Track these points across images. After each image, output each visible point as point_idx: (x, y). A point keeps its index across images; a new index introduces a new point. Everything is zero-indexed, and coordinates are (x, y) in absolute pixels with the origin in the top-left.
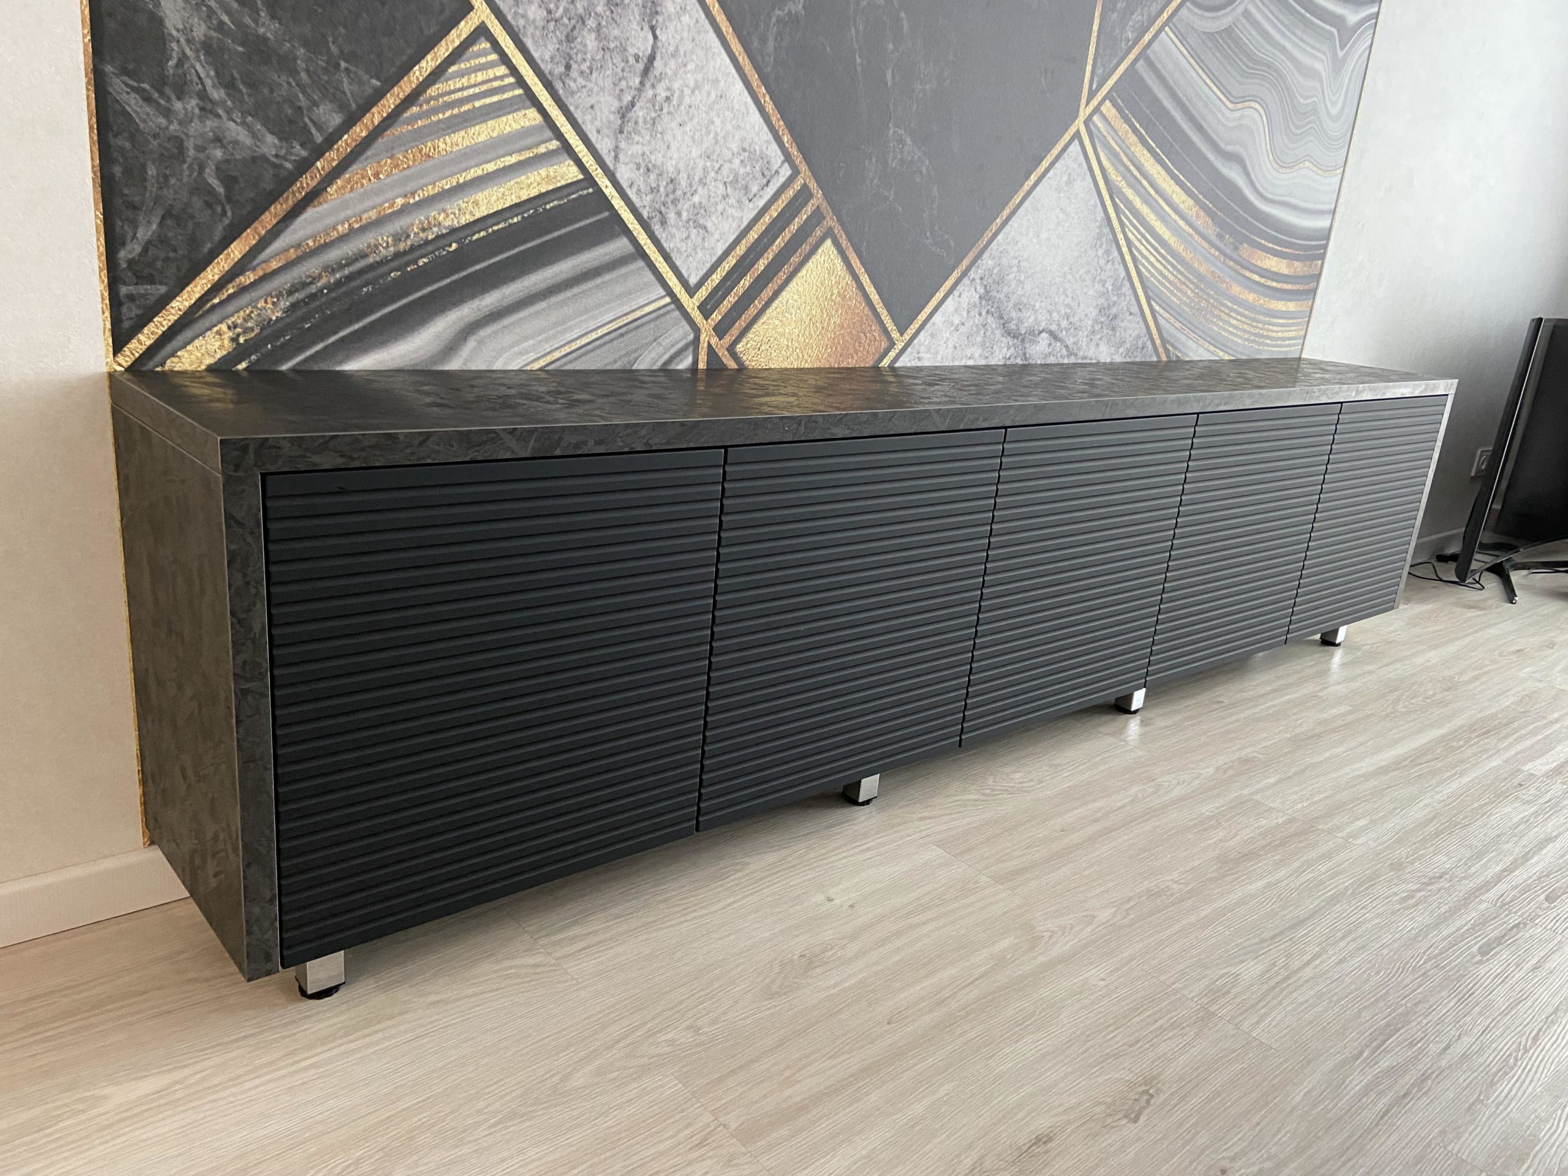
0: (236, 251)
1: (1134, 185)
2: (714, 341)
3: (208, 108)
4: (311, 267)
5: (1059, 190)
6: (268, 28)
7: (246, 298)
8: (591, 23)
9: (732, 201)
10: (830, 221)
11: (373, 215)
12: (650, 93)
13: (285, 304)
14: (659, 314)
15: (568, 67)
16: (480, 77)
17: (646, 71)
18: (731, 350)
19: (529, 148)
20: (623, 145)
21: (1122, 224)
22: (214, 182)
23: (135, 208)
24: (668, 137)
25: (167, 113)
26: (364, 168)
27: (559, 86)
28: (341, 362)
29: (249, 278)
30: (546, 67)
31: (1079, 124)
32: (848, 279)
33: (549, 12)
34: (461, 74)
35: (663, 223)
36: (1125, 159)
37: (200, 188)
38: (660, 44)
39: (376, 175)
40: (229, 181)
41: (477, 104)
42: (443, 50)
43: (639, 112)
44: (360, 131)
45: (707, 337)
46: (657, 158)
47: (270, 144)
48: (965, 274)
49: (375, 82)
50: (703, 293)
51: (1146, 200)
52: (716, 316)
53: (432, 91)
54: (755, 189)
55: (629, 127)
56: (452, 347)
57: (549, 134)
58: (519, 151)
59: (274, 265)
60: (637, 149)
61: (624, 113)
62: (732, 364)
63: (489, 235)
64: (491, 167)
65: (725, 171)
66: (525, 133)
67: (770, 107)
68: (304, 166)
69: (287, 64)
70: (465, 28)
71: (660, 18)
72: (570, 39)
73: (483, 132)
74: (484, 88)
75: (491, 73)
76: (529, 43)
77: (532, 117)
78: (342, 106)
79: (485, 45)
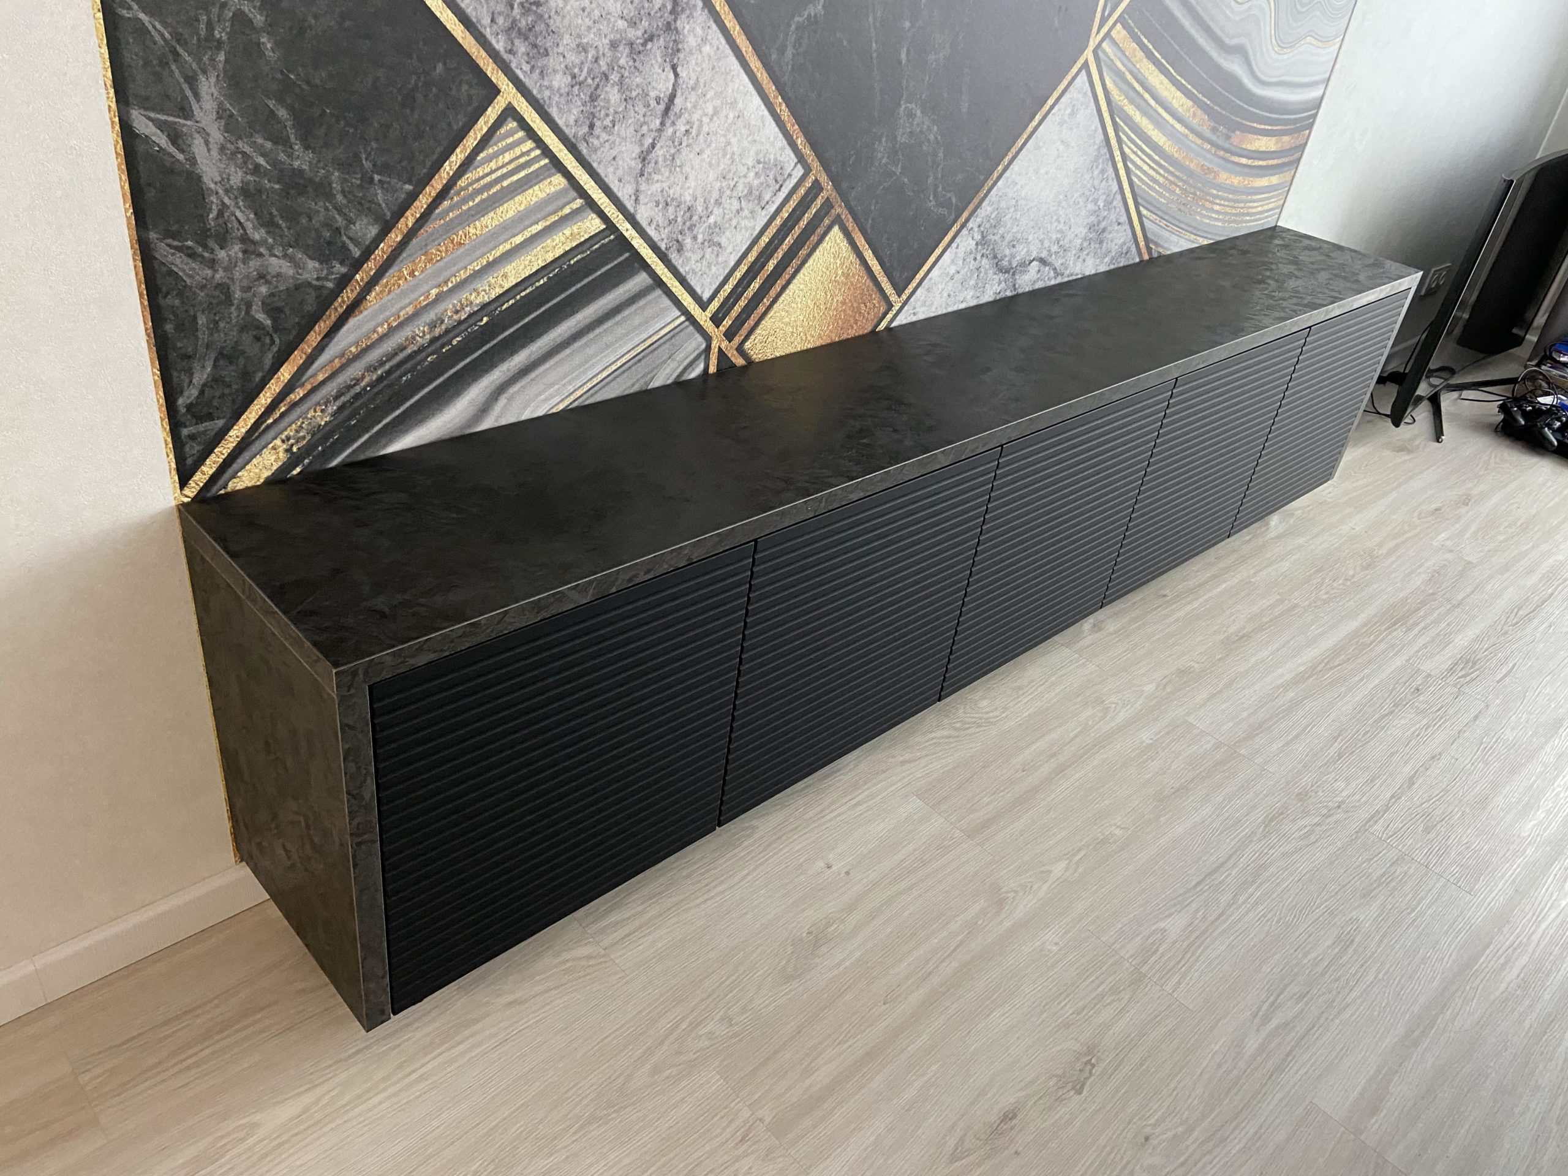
0: (285, 373)
1: (1135, 99)
2: (724, 345)
3: (250, 249)
4: (355, 370)
5: (1061, 124)
6: (302, 160)
7: (298, 411)
8: (614, 77)
9: (746, 213)
10: (839, 209)
11: (410, 310)
12: (670, 131)
13: (332, 408)
14: (674, 334)
15: (592, 126)
16: (508, 157)
17: (667, 109)
18: (740, 350)
19: (555, 212)
20: (643, 187)
21: (1119, 141)
22: (261, 317)
23: (188, 357)
24: (687, 169)
25: (212, 264)
26: (402, 268)
27: (583, 148)
28: (385, 446)
29: (300, 393)
30: (569, 132)
31: (1088, 54)
32: (853, 257)
33: (574, 77)
34: (489, 159)
35: (680, 250)
36: (1129, 77)
37: (249, 325)
38: (680, 81)
39: (412, 274)
40: (273, 311)
41: (505, 183)
42: (471, 141)
43: (659, 152)
44: (395, 237)
45: (718, 342)
46: (673, 192)
47: (312, 269)
48: (963, 226)
49: (409, 187)
50: (715, 305)
51: (1146, 112)
52: (727, 322)
53: (462, 183)
54: (767, 196)
55: (650, 168)
56: (484, 410)
57: (573, 194)
58: (545, 218)
59: (321, 377)
60: (656, 187)
61: (644, 158)
62: (740, 362)
63: (517, 302)
64: (518, 239)
65: (740, 187)
66: (551, 199)
67: (785, 114)
68: (344, 281)
69: (323, 190)
70: (492, 113)
71: (681, 55)
72: (593, 98)
73: (510, 209)
74: (510, 167)
75: (517, 151)
76: (554, 112)
77: (558, 181)
78: (378, 218)
79: (512, 125)
